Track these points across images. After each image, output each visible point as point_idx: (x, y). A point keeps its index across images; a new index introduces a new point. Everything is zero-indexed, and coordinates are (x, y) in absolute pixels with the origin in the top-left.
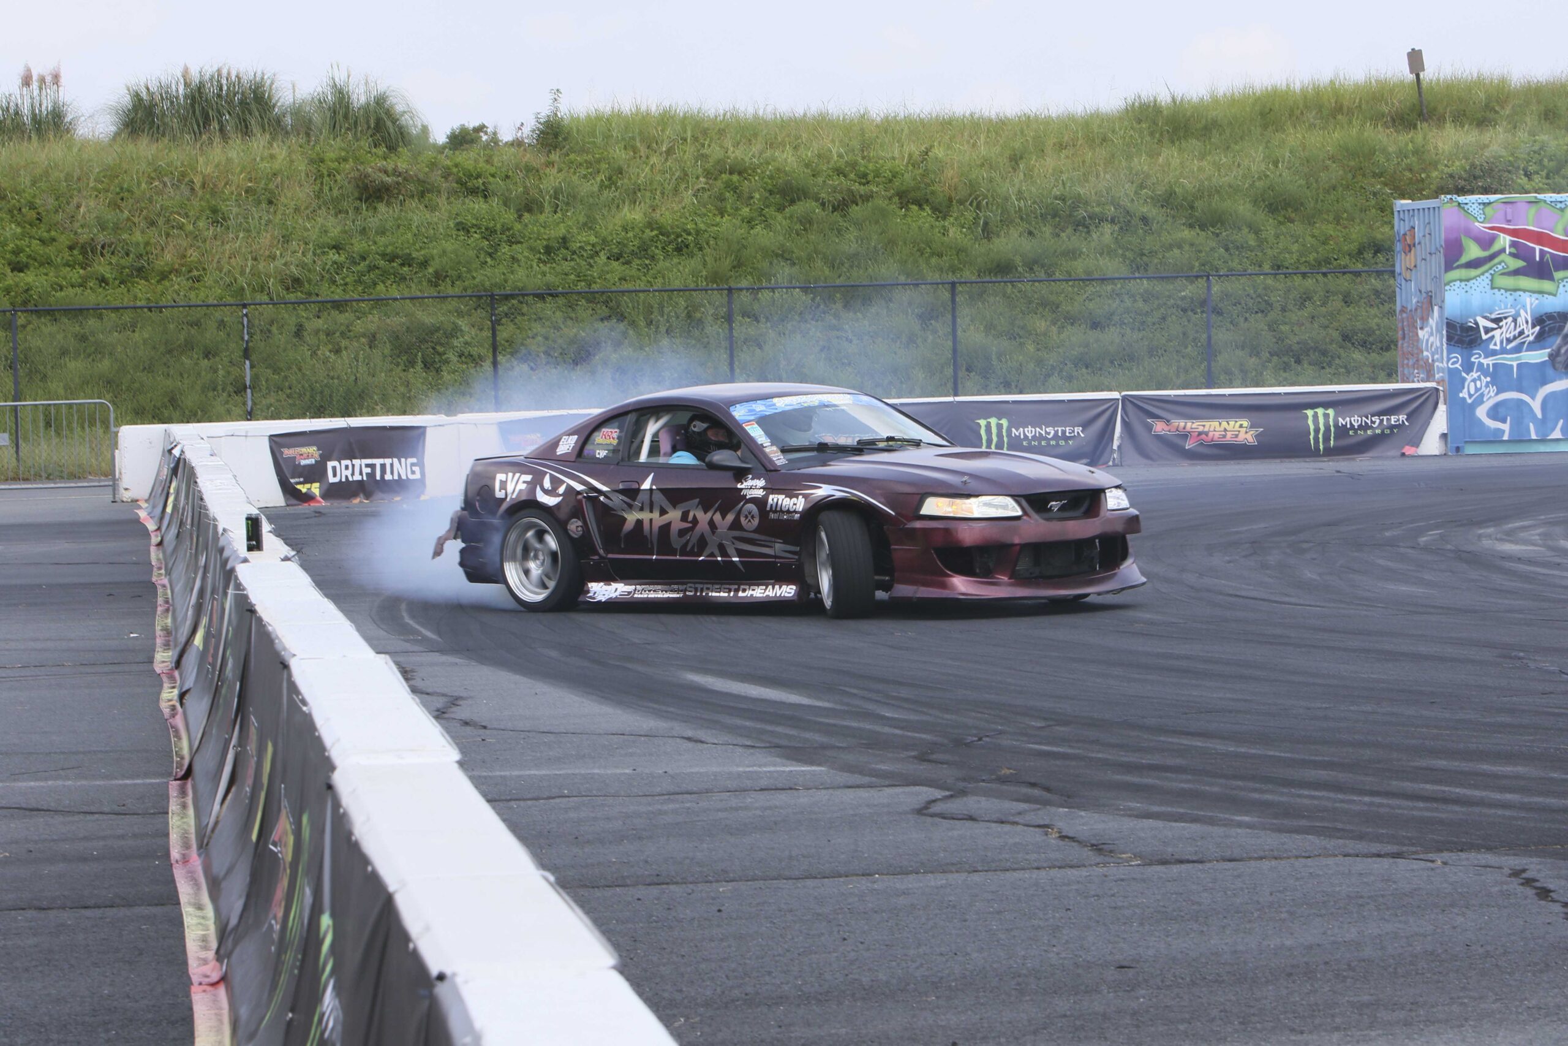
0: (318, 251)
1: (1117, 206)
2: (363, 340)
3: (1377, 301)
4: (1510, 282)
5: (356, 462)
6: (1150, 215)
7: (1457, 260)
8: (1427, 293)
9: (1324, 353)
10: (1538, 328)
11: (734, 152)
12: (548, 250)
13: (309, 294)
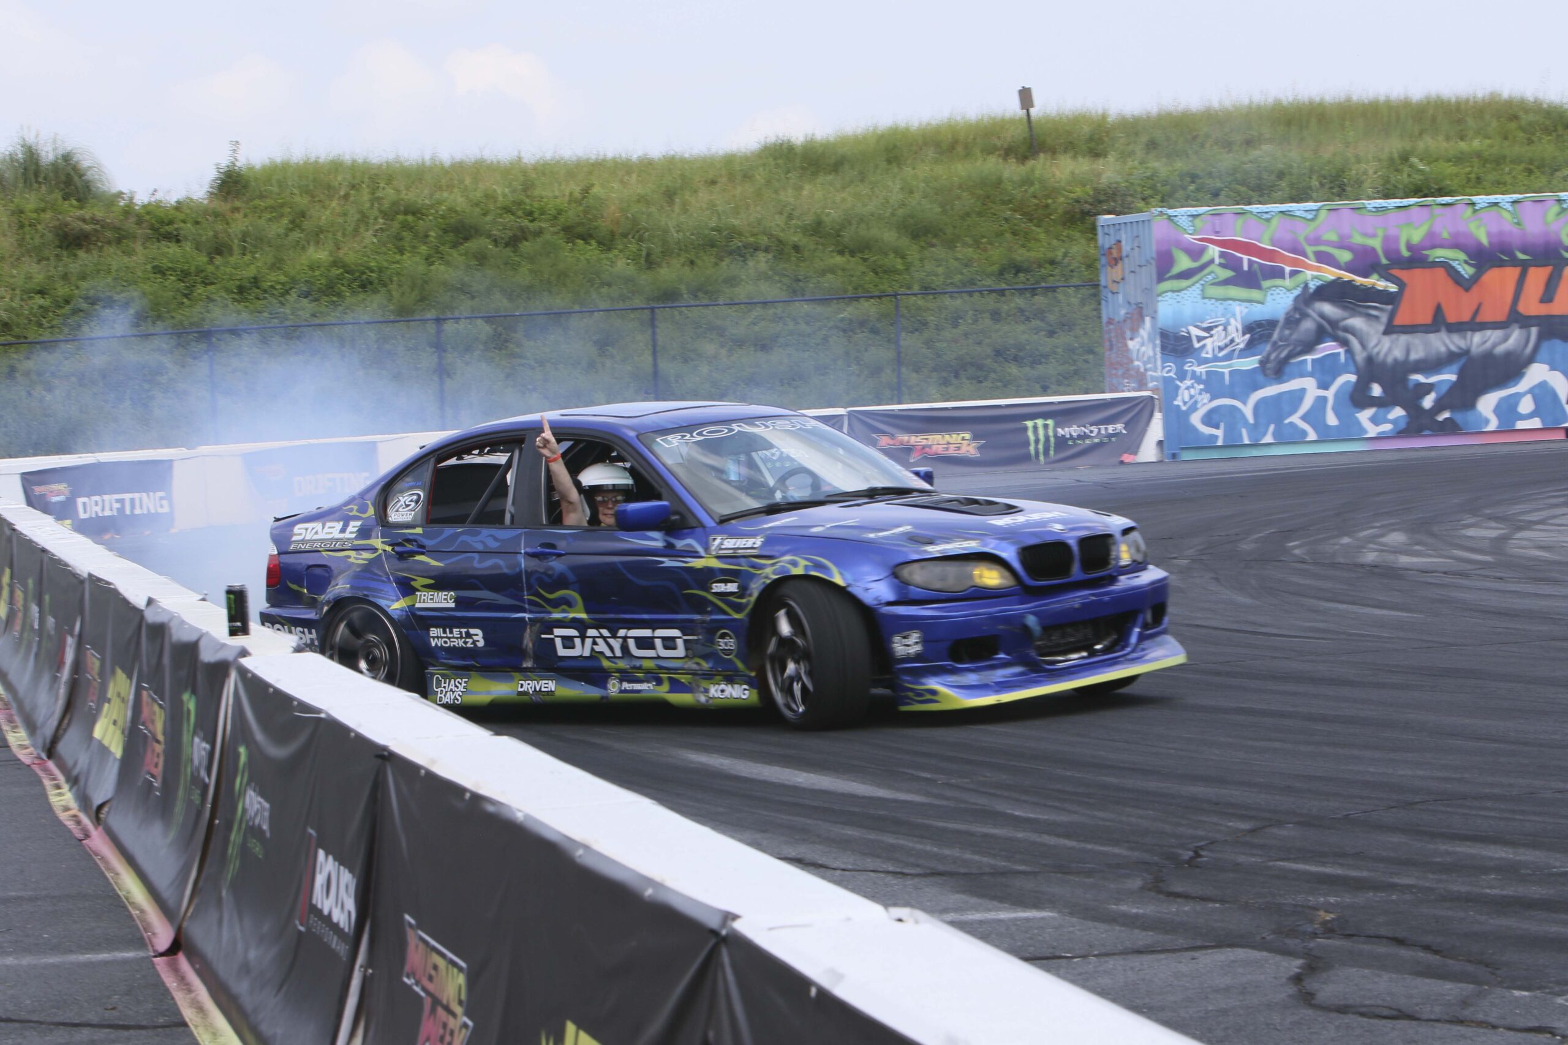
0: (25, 297)
1: (770, 236)
2: (73, 379)
3: (1023, 318)
4: (1220, 291)
5: (106, 497)
6: (800, 243)
7: (1168, 271)
8: (1137, 304)
9: (980, 367)
10: (1248, 336)
11: (407, 194)
12: (241, 290)
13: (18, 337)
